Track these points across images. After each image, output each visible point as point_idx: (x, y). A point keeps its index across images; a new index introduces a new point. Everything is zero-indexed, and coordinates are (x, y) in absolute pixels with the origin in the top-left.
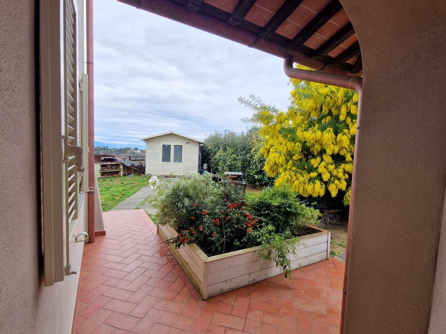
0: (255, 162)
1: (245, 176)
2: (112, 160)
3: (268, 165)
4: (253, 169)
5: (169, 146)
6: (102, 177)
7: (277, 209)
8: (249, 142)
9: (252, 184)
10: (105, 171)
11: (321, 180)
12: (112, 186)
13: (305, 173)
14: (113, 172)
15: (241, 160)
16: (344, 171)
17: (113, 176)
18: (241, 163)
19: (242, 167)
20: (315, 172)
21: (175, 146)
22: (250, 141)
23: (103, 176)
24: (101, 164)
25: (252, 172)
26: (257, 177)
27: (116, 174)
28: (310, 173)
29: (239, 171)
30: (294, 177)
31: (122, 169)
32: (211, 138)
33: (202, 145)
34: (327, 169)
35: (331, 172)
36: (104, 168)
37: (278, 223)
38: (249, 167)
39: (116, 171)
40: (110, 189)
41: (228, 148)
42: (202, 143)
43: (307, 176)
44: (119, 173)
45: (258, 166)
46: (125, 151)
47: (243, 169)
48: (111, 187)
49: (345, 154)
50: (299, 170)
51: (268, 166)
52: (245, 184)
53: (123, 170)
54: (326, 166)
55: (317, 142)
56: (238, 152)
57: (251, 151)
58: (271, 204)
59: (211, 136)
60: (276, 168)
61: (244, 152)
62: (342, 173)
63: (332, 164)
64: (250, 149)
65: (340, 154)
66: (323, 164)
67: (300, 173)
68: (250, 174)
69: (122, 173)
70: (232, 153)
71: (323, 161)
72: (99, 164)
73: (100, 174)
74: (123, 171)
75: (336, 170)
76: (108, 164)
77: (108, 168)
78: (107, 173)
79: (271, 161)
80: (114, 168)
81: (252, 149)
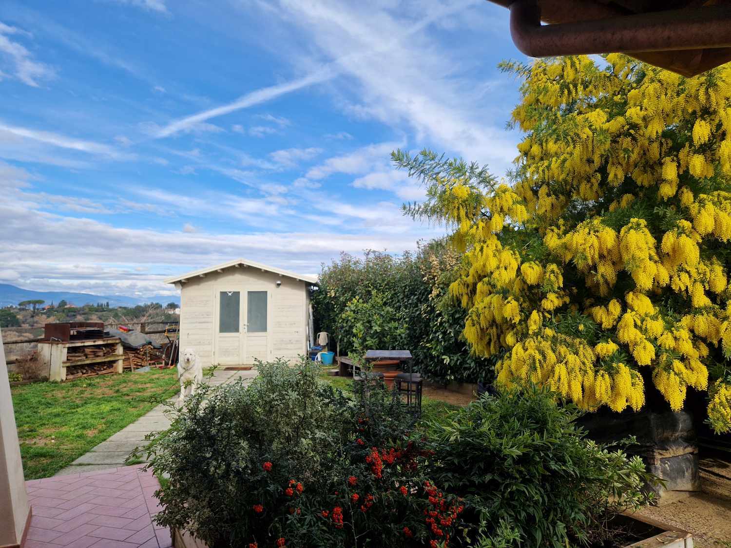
0: (441, 323)
1: (419, 359)
2: (97, 334)
3: (474, 327)
4: (438, 340)
5: (237, 294)
6: (71, 377)
7: (523, 469)
8: (423, 276)
9: (437, 379)
10: (79, 363)
11: (631, 362)
12: (89, 401)
13: (580, 343)
14: (99, 364)
15: (407, 319)
16: (694, 336)
17: (97, 374)
18: (405, 326)
19: (411, 338)
20: (609, 340)
21: (249, 293)
22: (426, 274)
23: (72, 374)
24: (68, 345)
25: (435, 348)
26: (448, 360)
27: (104, 369)
28: (596, 344)
29: (402, 348)
30: (552, 357)
31: (122, 355)
32: (335, 272)
33: (316, 288)
34: (644, 331)
35: (656, 339)
36: (77, 355)
37: (528, 514)
38: (428, 335)
39: (107, 360)
40: (79, 410)
41: (374, 292)
42: (315, 285)
43: (588, 354)
44: (114, 365)
45: (450, 332)
47: (413, 341)
48: (85, 403)
49: (687, 287)
50: (563, 336)
51: (473, 329)
52: (419, 380)
53: (123, 357)
54: (639, 323)
55: (605, 257)
56: (398, 301)
57: (429, 296)
58: (500, 451)
59: (336, 267)
60: (495, 334)
61: (414, 298)
62: (690, 341)
63: (654, 318)
64: (426, 291)
65: (673, 287)
66: (629, 317)
67: (568, 345)
68: (431, 354)
69: (120, 366)
70: (385, 304)
71: (629, 311)
72: (63, 346)
73: (64, 371)
74: (124, 360)
75: (670, 334)
76: (86, 344)
77: (86, 356)
78: (82, 367)
79: (482, 317)
80: (101, 354)
81: (432, 290)
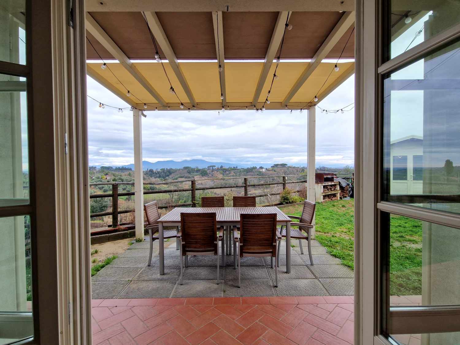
10: (326, 194)
14: (332, 194)
17: (332, 200)
21: (414, 156)
23: (325, 199)
24: (323, 184)
27: (334, 198)
31: (339, 191)
36: (325, 189)
39: (335, 193)
44: (337, 195)
46: (252, 170)
73: (323, 197)
76: (328, 184)
77: (328, 190)
80: (333, 189)
